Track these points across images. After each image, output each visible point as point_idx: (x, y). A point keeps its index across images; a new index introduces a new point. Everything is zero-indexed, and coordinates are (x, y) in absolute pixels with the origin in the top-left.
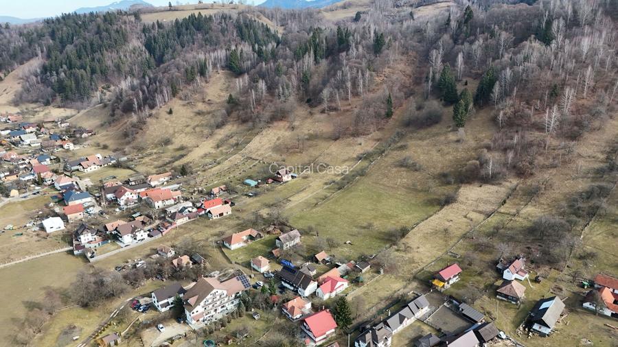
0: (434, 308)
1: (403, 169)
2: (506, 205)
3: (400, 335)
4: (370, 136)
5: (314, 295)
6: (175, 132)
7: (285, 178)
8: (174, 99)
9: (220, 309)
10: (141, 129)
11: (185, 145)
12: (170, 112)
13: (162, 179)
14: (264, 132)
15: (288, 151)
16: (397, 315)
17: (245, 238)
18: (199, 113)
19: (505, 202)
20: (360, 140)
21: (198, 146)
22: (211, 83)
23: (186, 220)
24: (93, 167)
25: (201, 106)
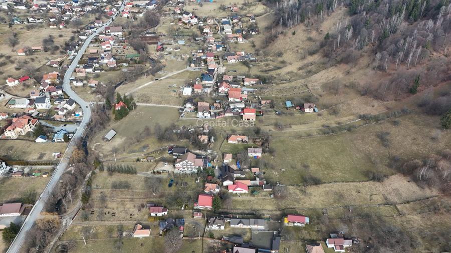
0: (266, 229)
1: (378, 140)
2: (407, 205)
3: (234, 229)
4: (385, 103)
5: (227, 187)
6: (289, 49)
7: (307, 110)
8: (301, 24)
9: (190, 169)
10: (273, 41)
11: (285, 60)
12: (294, 34)
13: (252, 82)
14: (330, 69)
15: (330, 90)
16: (239, 220)
17: (240, 139)
18: (310, 39)
19: (408, 202)
20: (376, 103)
21: (291, 64)
22: (331, 17)
23: (231, 115)
24: (233, 60)
25: (314, 34)
